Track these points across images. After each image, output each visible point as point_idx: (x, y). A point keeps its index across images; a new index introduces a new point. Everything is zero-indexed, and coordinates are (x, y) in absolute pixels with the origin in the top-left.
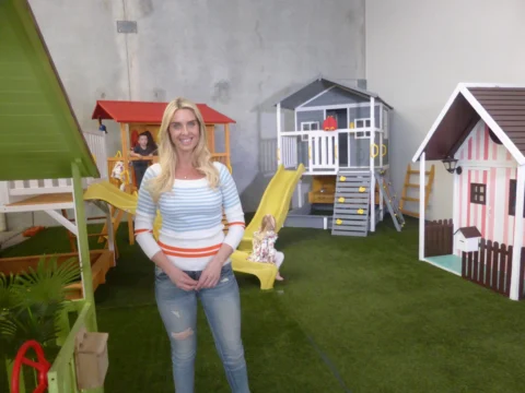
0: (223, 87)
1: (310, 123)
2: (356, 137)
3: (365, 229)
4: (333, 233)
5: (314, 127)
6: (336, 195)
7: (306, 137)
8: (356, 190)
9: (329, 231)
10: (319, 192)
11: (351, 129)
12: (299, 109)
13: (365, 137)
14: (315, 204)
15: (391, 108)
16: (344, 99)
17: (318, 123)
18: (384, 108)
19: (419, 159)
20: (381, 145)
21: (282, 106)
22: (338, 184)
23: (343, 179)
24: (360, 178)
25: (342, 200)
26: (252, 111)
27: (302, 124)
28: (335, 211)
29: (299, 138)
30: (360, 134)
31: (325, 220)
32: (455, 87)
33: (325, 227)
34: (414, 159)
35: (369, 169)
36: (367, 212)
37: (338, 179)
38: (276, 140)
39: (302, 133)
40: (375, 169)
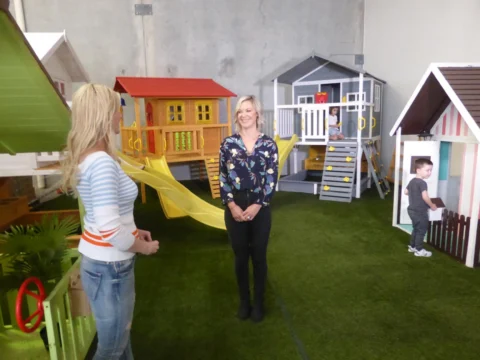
0: (229, 62)
1: (306, 97)
2: (348, 110)
3: (350, 195)
4: (321, 198)
5: (309, 100)
6: (326, 163)
7: (301, 109)
8: (343, 159)
9: (318, 195)
10: (314, 160)
11: (344, 103)
12: (297, 83)
13: (356, 110)
14: (309, 171)
15: (384, 82)
16: (339, 74)
17: (313, 96)
18: (375, 83)
19: (395, 134)
20: (371, 118)
21: (279, 81)
22: (327, 154)
23: (331, 149)
24: (347, 149)
25: (330, 168)
26: (255, 84)
27: (299, 97)
28: (324, 178)
29: (296, 110)
30: (352, 108)
31: (315, 186)
32: (427, 67)
33: (315, 193)
34: (391, 133)
35: (356, 140)
36: (352, 180)
37: (327, 149)
38: (273, 112)
39: (299, 106)
40: (362, 141)
